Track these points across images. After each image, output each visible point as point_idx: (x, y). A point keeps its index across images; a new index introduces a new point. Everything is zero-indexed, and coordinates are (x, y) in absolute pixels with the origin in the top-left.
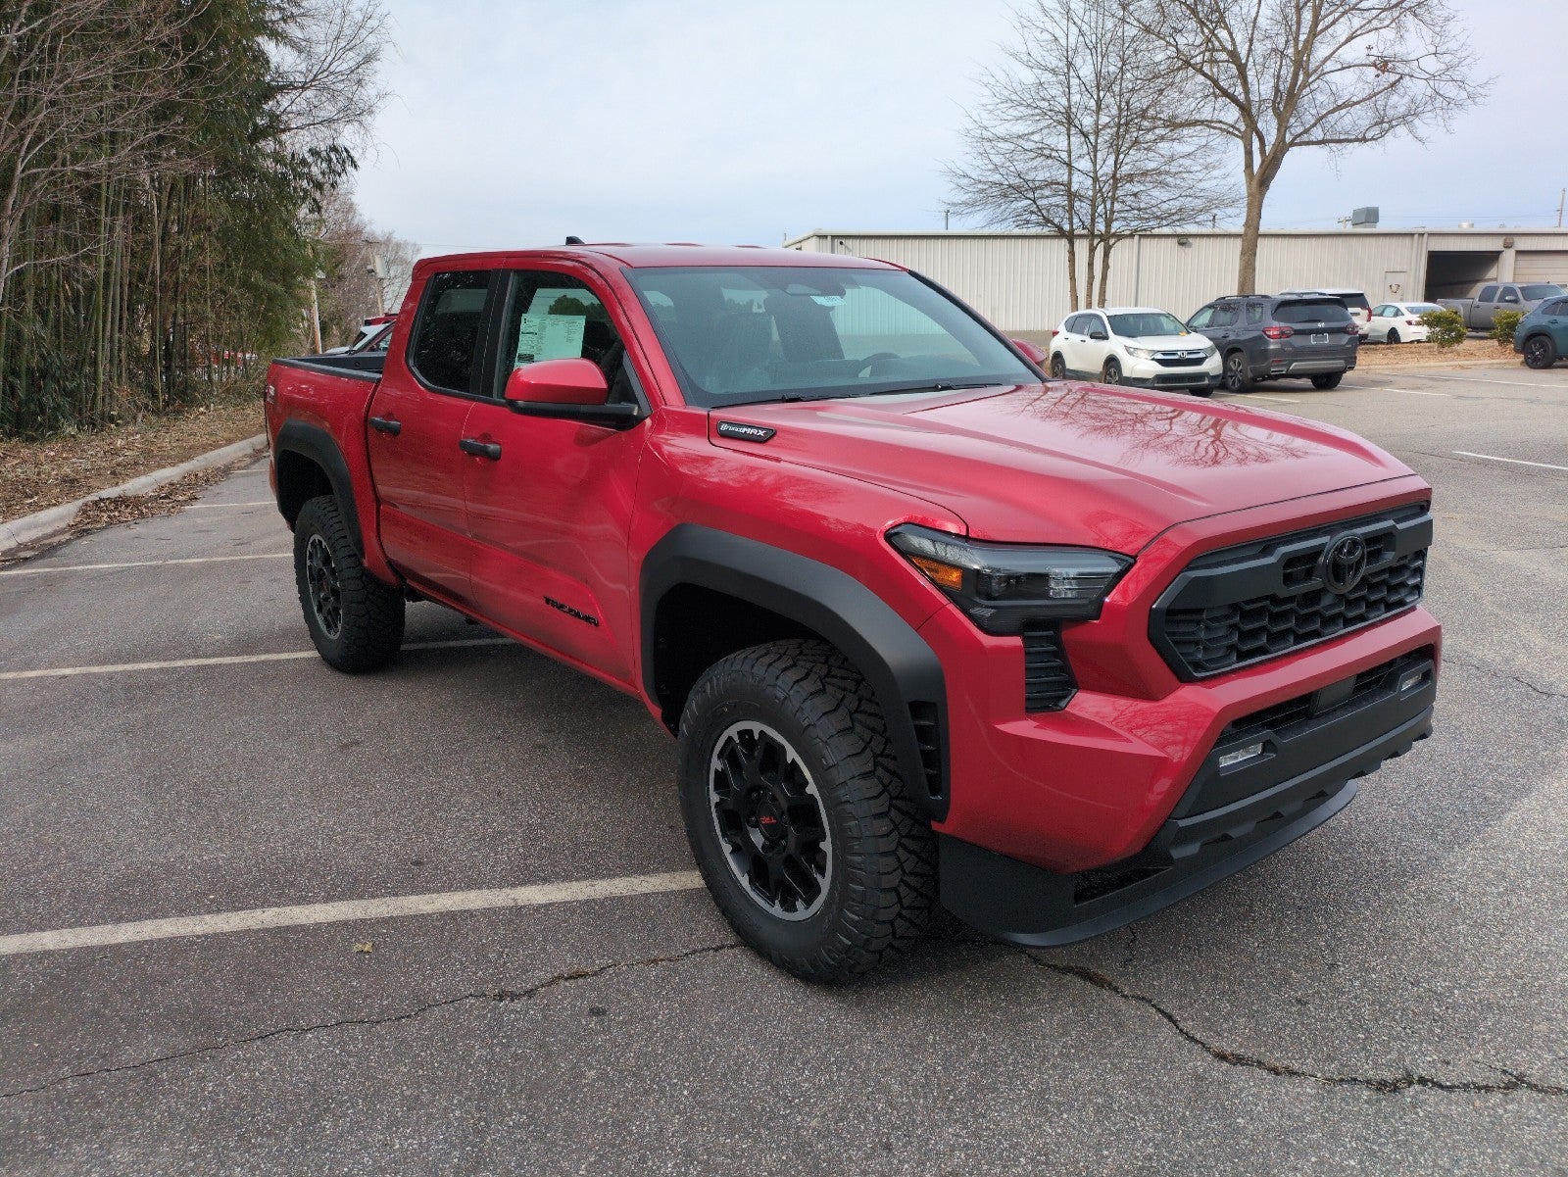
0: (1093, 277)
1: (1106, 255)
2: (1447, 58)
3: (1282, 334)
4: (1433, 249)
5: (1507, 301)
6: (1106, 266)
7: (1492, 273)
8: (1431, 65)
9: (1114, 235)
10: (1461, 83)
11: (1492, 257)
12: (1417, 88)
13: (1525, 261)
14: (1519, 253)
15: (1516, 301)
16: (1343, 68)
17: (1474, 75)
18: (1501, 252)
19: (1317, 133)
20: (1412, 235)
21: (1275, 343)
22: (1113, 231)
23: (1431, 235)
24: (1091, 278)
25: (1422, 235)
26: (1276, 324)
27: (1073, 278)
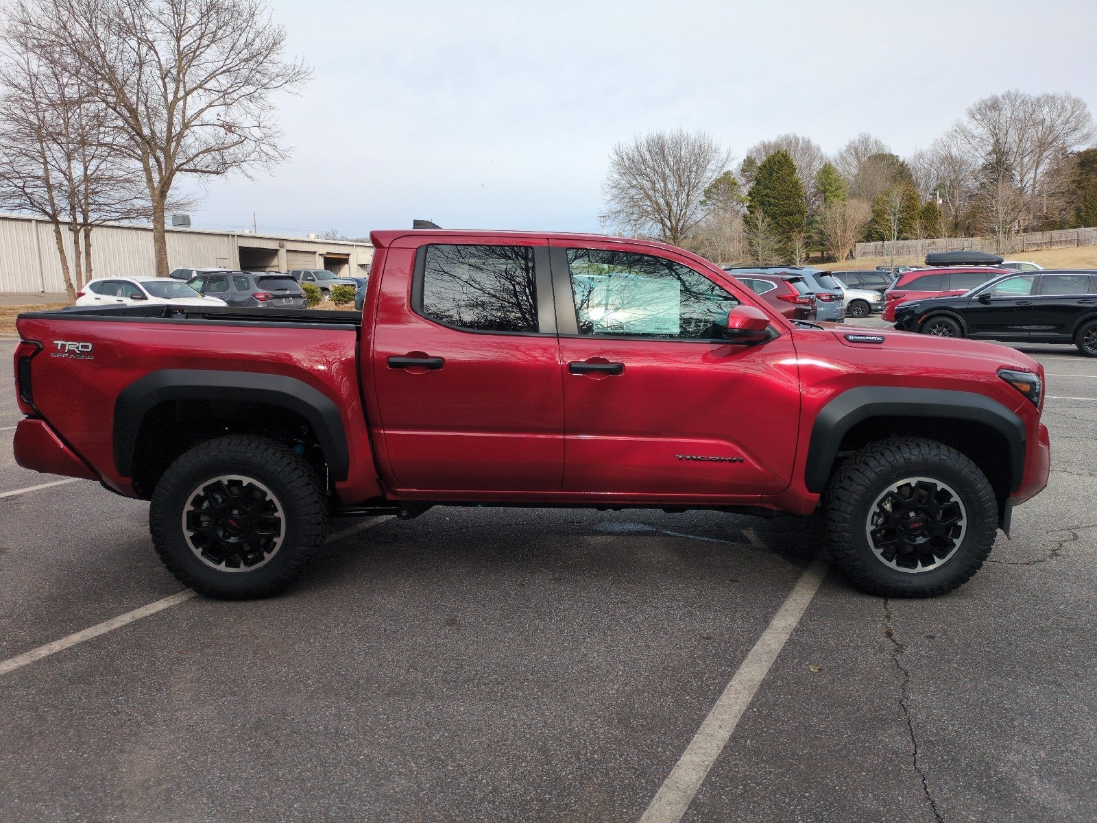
0: (80, 252)
1: (87, 236)
2: (265, 130)
3: (267, 297)
4: (241, 245)
5: (308, 280)
6: (88, 245)
7: (275, 262)
8: (257, 133)
9: (90, 224)
10: (274, 147)
11: (274, 253)
12: (249, 146)
13: (292, 256)
14: (288, 251)
15: (313, 280)
16: (202, 125)
17: (282, 144)
18: (277, 250)
19: (190, 166)
20: (228, 235)
21: (262, 304)
22: (89, 221)
23: (238, 236)
24: (78, 253)
25: (233, 236)
26: (260, 291)
27: (62, 252)
